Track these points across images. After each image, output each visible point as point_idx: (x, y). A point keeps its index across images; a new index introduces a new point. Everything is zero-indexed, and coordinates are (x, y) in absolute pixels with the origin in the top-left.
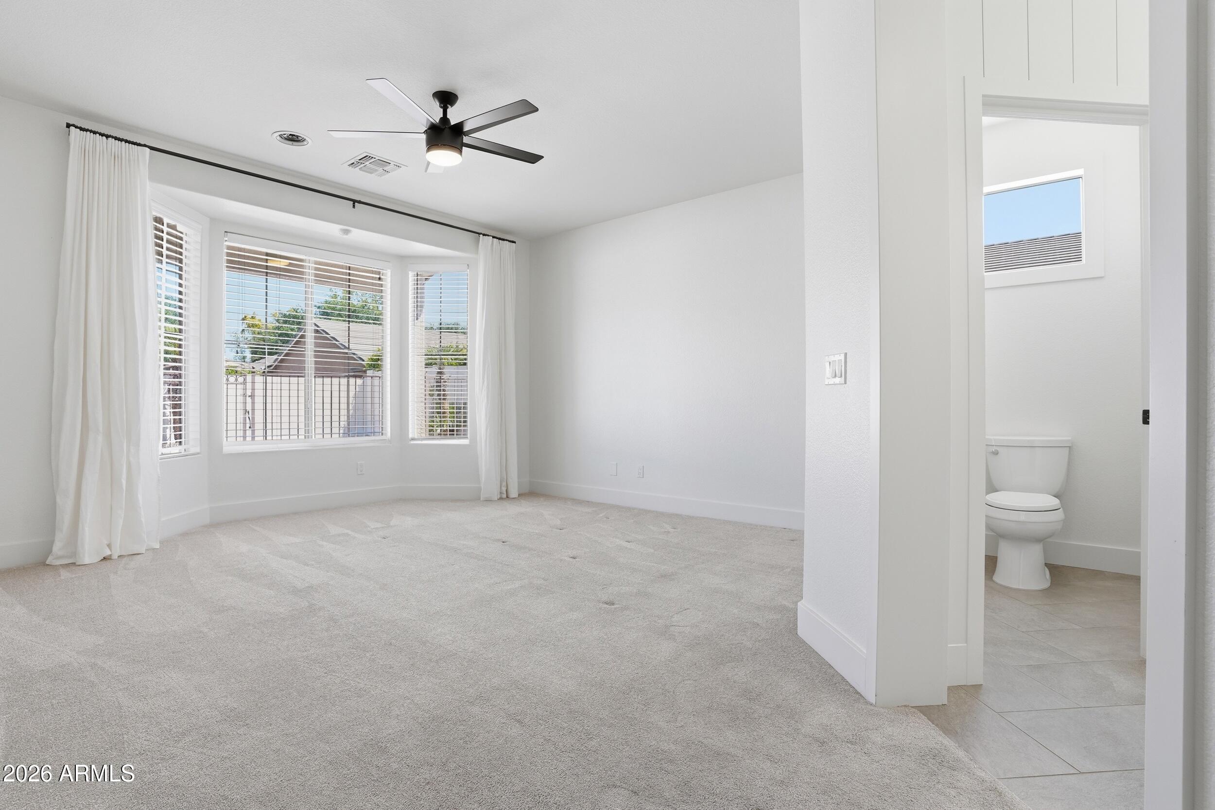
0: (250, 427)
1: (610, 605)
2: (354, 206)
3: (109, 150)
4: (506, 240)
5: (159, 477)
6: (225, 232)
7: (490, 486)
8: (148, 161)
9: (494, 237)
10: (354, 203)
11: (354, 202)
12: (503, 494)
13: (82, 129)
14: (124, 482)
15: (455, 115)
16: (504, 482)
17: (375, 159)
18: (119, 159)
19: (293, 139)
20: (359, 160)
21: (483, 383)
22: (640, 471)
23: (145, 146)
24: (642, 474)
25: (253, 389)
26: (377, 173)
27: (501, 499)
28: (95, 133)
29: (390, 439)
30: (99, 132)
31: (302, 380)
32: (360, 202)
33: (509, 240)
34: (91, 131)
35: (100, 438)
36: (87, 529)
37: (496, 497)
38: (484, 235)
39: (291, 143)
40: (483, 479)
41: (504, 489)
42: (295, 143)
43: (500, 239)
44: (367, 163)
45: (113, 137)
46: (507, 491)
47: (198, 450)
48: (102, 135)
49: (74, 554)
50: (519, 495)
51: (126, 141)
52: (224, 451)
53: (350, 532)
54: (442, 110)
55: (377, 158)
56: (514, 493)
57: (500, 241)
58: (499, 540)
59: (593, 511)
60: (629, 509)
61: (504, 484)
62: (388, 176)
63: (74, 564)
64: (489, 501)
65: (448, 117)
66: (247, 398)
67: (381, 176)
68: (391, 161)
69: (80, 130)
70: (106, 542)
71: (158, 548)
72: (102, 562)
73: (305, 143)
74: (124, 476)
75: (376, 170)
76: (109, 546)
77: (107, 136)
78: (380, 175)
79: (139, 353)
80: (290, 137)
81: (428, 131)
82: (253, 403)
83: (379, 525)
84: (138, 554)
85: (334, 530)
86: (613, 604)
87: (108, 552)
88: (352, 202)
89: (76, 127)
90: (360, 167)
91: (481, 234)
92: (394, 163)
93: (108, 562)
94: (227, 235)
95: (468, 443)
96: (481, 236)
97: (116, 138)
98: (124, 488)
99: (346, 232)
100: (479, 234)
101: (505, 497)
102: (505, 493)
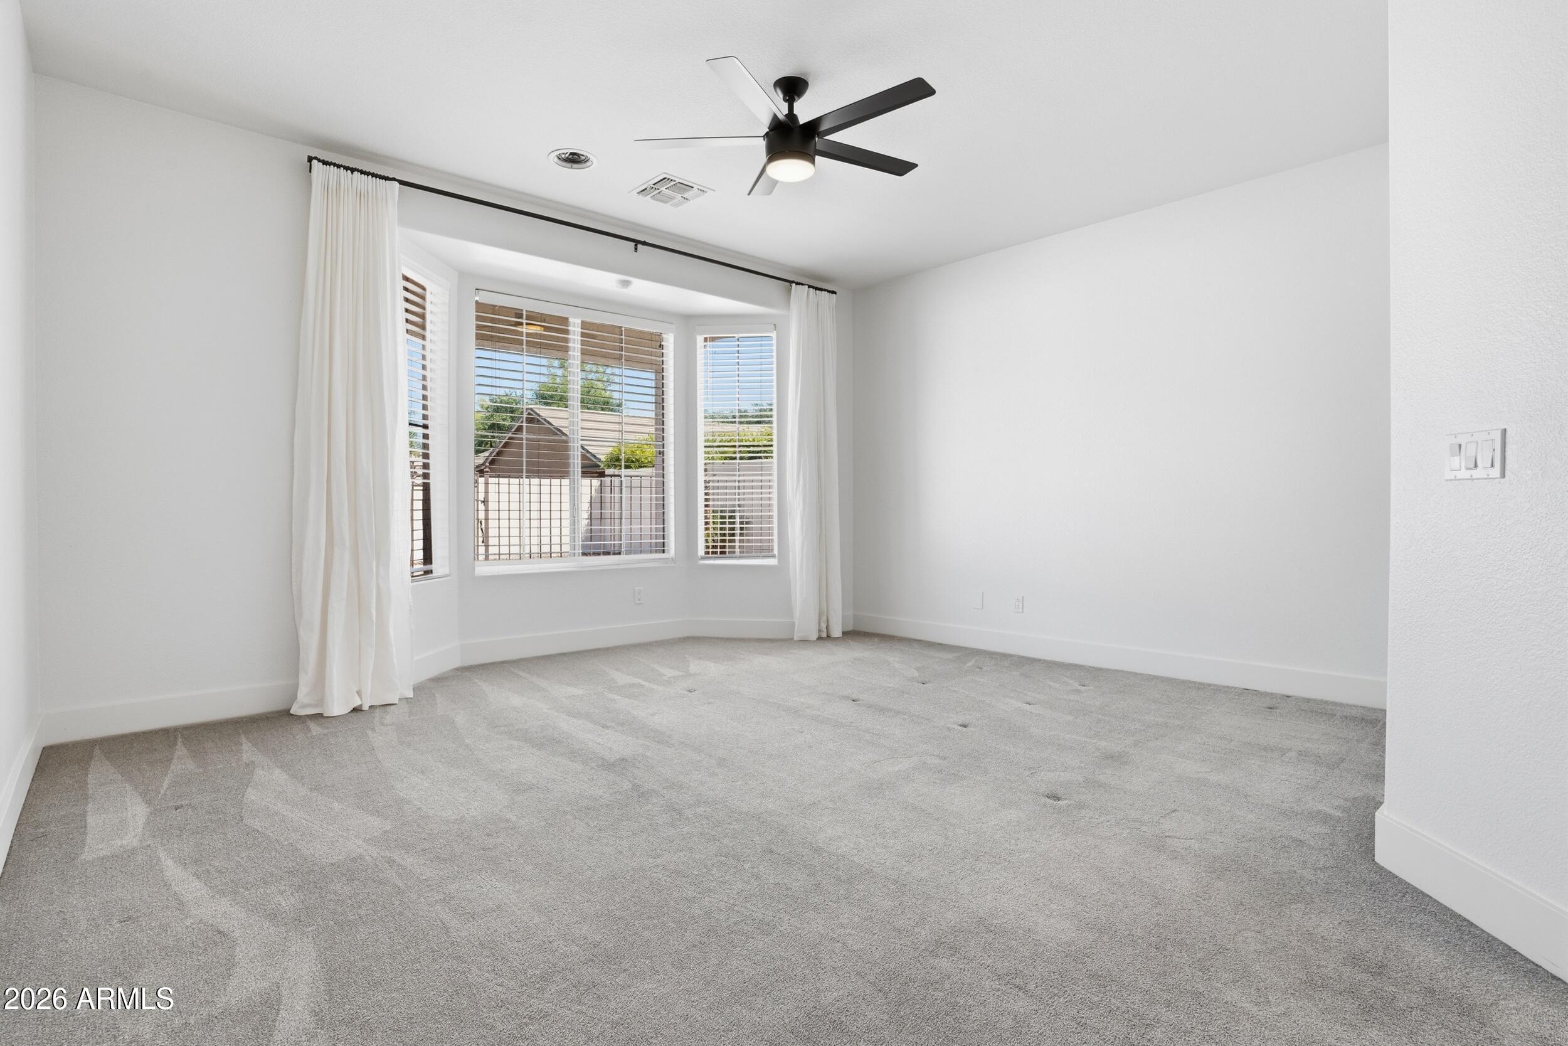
0: (483, 542)
1: (1055, 800)
2: (636, 249)
3: (354, 186)
4: (825, 290)
5: (411, 606)
6: (476, 289)
7: (806, 625)
8: (397, 199)
9: (810, 286)
10: (636, 245)
11: (637, 242)
12: (823, 631)
13: (325, 163)
14: (374, 611)
15: (806, 110)
16: (824, 616)
17: (675, 183)
18: (366, 197)
19: (574, 159)
20: (654, 185)
21: (798, 482)
22: (1017, 604)
23: (394, 179)
24: (1021, 607)
25: (487, 492)
26: (674, 201)
27: (820, 638)
28: (339, 166)
29: (674, 557)
30: (344, 165)
31: (565, 482)
32: (644, 243)
33: (829, 289)
34: (335, 165)
35: (347, 556)
36: (334, 670)
37: (814, 637)
38: (797, 283)
39: (569, 165)
40: (797, 613)
41: (824, 626)
42: (575, 166)
43: (816, 289)
44: (663, 189)
45: (358, 170)
46: (827, 627)
47: (446, 571)
48: (347, 168)
49: (321, 701)
50: (845, 633)
51: (374, 175)
52: (476, 572)
53: (643, 683)
54: (787, 104)
55: (678, 180)
56: (837, 632)
57: (817, 291)
58: (846, 698)
59: (955, 657)
60: (1004, 656)
61: (824, 618)
62: (687, 205)
63: (320, 716)
64: (804, 642)
65: (795, 113)
66: (480, 502)
67: (676, 207)
68: (693, 183)
69: (323, 164)
70: (355, 689)
71: (412, 696)
72: (352, 714)
73: (588, 164)
74: (374, 605)
75: (672, 198)
76: (359, 693)
77: (353, 170)
78: (676, 205)
79: (389, 447)
80: (571, 156)
81: (771, 133)
82: (487, 510)
83: (676, 673)
84: (391, 705)
85: (622, 678)
86: (1058, 799)
87: (357, 702)
88: (634, 244)
89: (319, 160)
90: (652, 194)
91: (793, 282)
92: (700, 188)
93: (359, 714)
94: (479, 292)
95: (776, 563)
96: (794, 285)
97: (362, 172)
98: (375, 622)
99: (626, 284)
100: (791, 282)
101: (825, 638)
102: (825, 630)
